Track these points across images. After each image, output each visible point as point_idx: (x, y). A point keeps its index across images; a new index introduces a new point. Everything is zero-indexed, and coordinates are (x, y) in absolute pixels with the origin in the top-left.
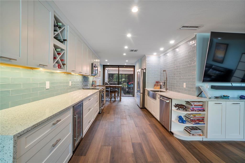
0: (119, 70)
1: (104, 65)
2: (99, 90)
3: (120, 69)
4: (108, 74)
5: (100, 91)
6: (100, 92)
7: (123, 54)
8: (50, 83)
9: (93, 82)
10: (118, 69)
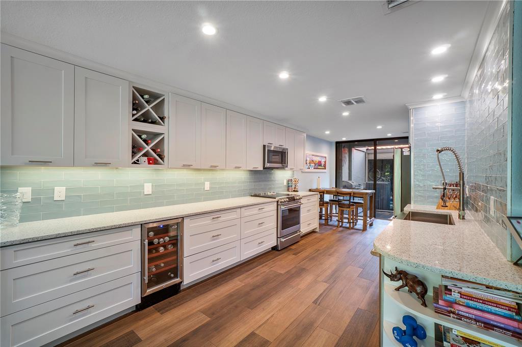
0: (375, 150)
1: (337, 143)
2: (276, 200)
3: (378, 147)
4: (369, 160)
5: (277, 202)
6: (278, 205)
7: (341, 114)
8: (152, 185)
9: (289, 182)
10: (373, 148)
